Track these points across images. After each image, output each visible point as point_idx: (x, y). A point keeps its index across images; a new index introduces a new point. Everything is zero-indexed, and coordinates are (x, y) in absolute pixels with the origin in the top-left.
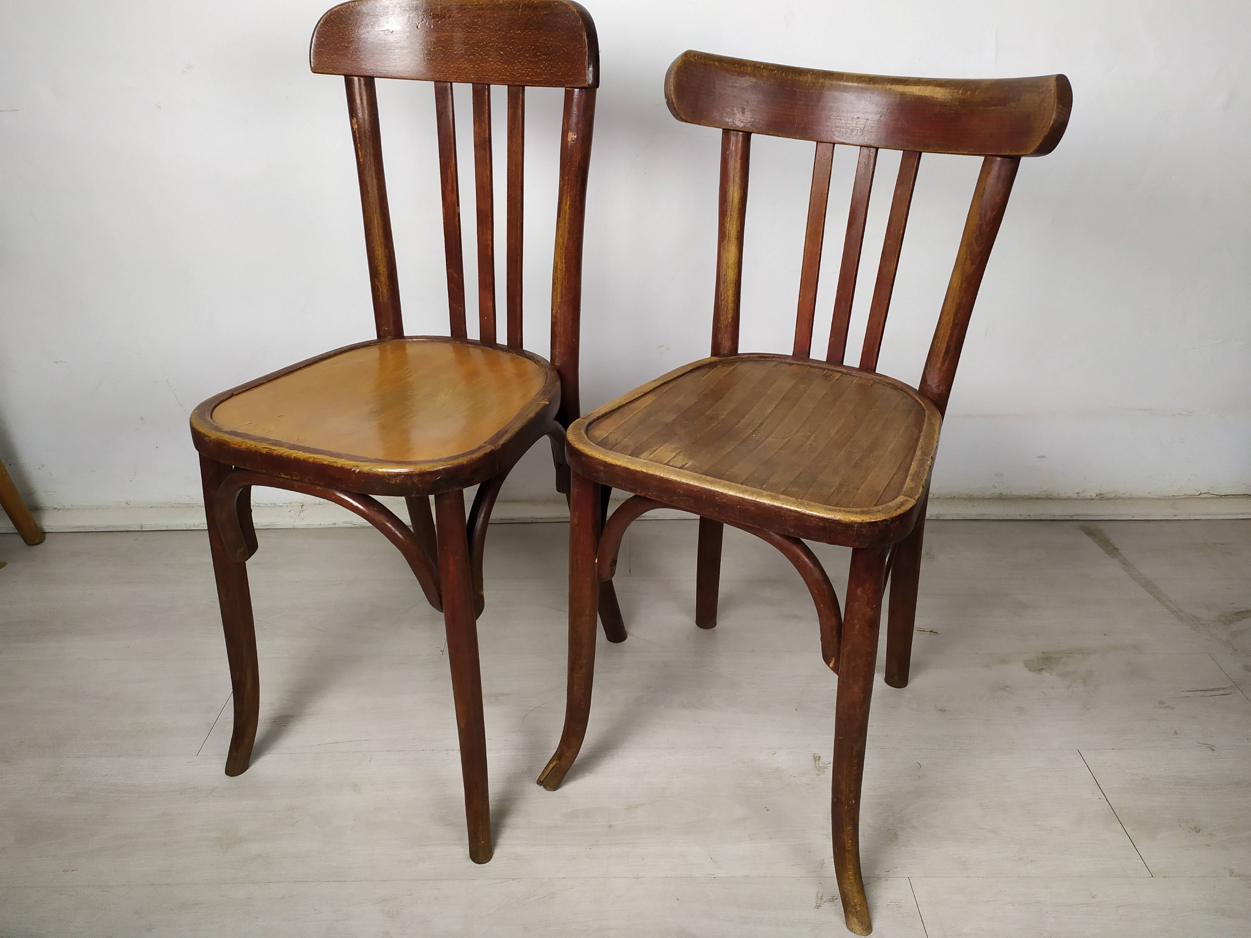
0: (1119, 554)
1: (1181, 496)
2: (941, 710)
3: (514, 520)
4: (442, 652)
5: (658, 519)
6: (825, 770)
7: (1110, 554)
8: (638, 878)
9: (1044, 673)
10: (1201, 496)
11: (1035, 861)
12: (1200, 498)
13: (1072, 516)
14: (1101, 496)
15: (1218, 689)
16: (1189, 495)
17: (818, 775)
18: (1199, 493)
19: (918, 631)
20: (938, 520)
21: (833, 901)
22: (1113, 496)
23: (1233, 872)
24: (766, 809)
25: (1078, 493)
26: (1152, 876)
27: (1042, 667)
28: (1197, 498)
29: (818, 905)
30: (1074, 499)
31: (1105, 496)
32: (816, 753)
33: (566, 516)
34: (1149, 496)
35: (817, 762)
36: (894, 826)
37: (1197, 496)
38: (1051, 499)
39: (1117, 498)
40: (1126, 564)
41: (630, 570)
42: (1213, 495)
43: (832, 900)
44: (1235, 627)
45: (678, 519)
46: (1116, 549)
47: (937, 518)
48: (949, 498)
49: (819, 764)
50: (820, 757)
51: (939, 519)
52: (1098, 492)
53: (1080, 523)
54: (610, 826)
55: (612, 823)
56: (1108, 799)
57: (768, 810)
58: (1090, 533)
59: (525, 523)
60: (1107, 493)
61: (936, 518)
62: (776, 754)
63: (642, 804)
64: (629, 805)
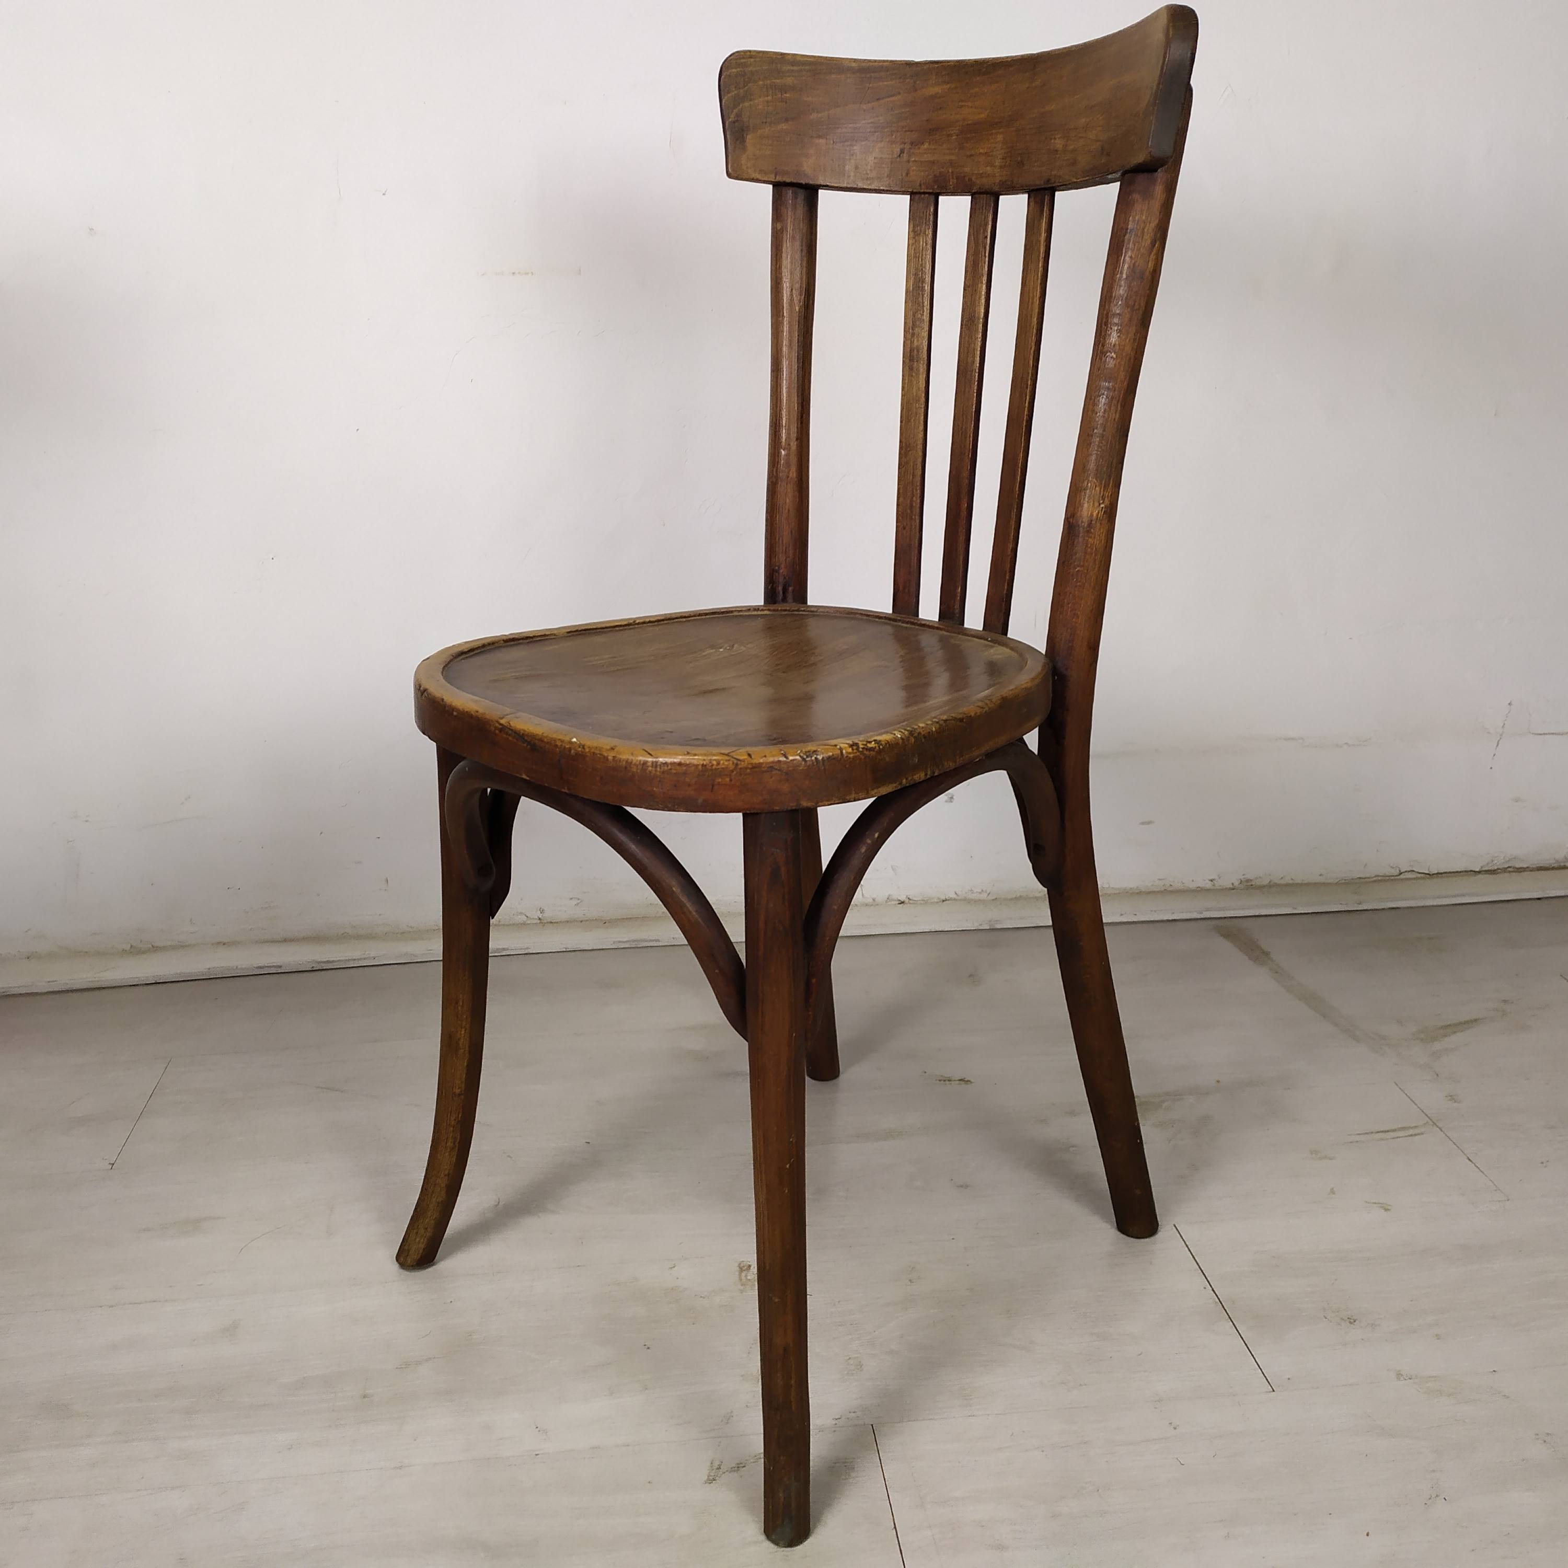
0: (1270, 959)
1: (1372, 878)
2: (962, 1186)
3: (280, 967)
5: (531, 952)
7: (1255, 960)
8: (400, 1468)
10: (1402, 876)
11: (1085, 1385)
12: (1399, 879)
13: (1203, 914)
14: (1247, 883)
15: (1403, 1129)
16: (1383, 876)
17: (742, 1291)
18: (1397, 872)
19: (940, 1080)
20: (993, 929)
21: (738, 1470)
22: (1266, 882)
23: (1402, 1375)
24: (646, 1347)
25: (1212, 881)
26: (1274, 1391)
28: (1395, 879)
29: (710, 1478)
30: (1208, 890)
31: (1253, 883)
32: (743, 1261)
33: (371, 955)
34: (1321, 880)
35: (743, 1274)
36: (860, 1353)
37: (1397, 877)
38: (1171, 892)
39: (1272, 885)
40: (1279, 973)
42: (1420, 873)
43: (736, 1468)
44: (1437, 1046)
45: (564, 950)
46: (1266, 954)
47: (990, 926)
48: (1012, 899)
49: (746, 1276)
50: (750, 1266)
51: (994, 927)
52: (1242, 878)
53: (1216, 922)
54: (365, 1397)
55: (368, 1392)
56: (1214, 1289)
57: (648, 1348)
58: (1228, 934)
59: (300, 971)
60: (1256, 878)
61: (988, 928)
62: (675, 1268)
63: (427, 1360)
64: (405, 1362)
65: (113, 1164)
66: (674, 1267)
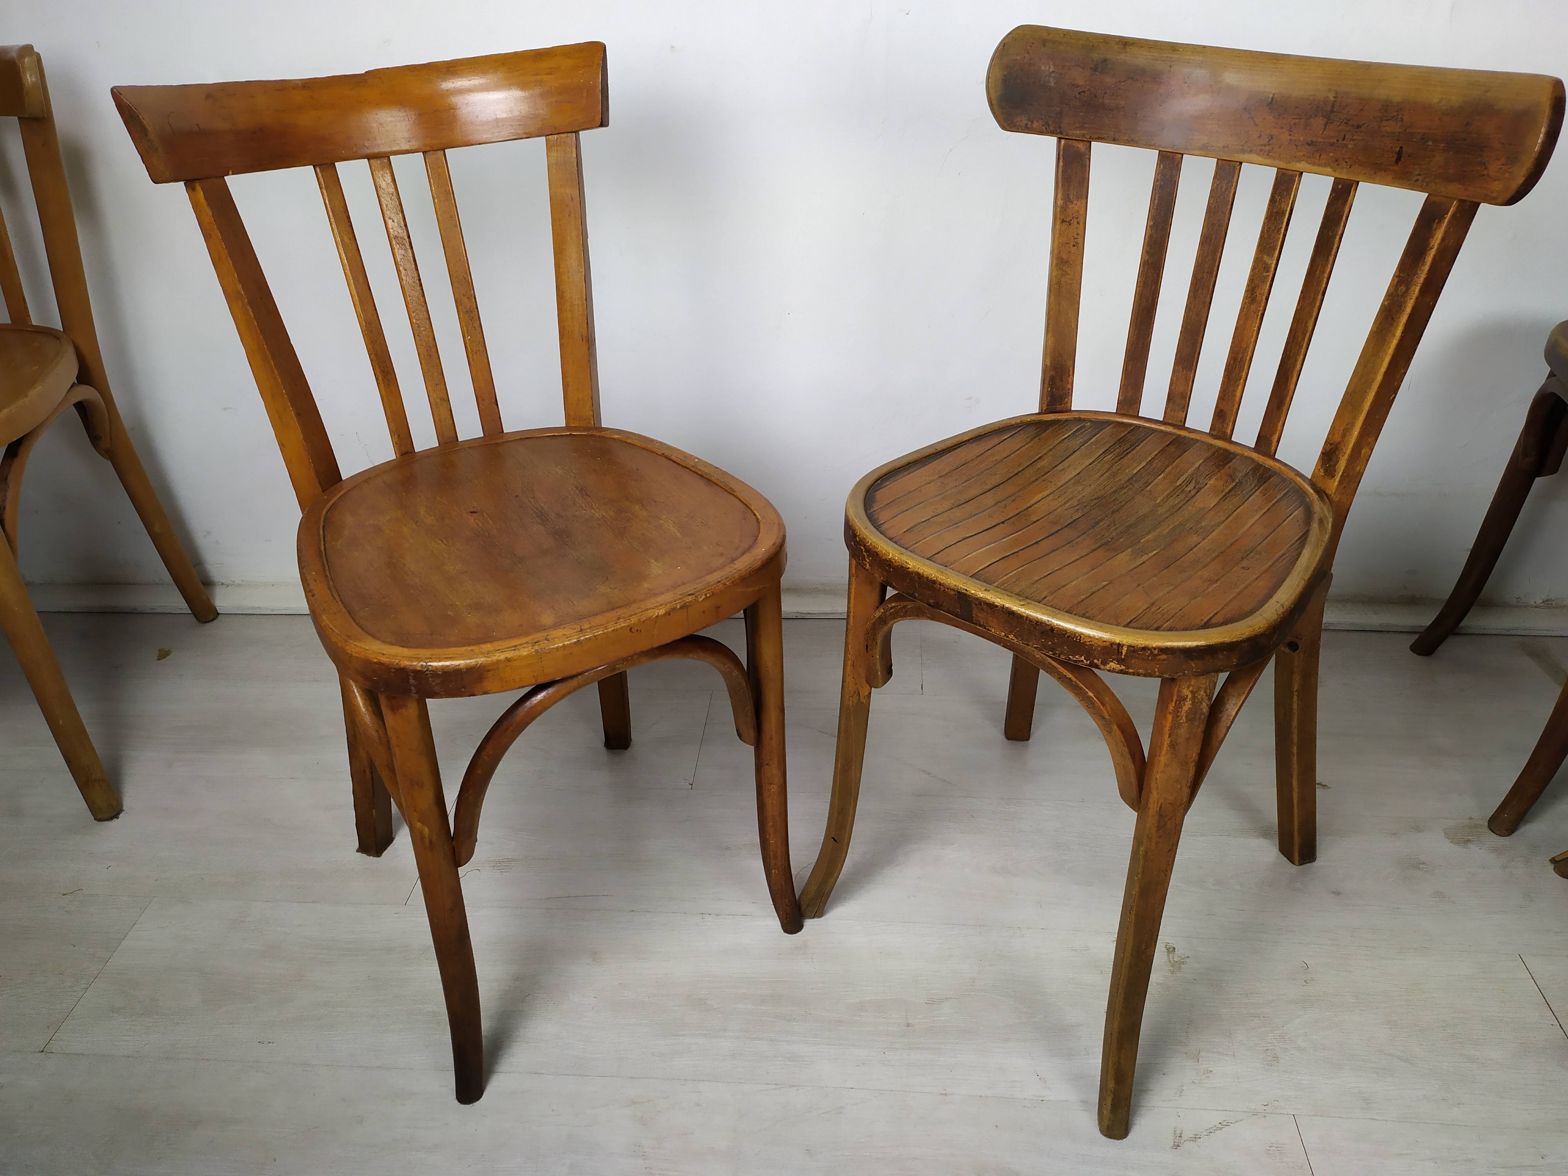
6: (1183, 966)
8: (945, 1095)
9: (1472, 847)
11: (1463, 1104)
13: (1509, 630)
14: (1548, 603)
17: (1173, 972)
20: (1339, 630)
21: (1196, 1141)
25: (1517, 599)
27: (1469, 838)
29: (1176, 1144)
31: (1553, 603)
32: (1169, 943)
35: (1171, 955)
36: (1273, 1046)
41: (922, 686)
43: (1194, 1139)
47: (1337, 627)
49: (1173, 958)
50: (1174, 948)
51: (1339, 628)
52: (1545, 598)
53: (1520, 640)
54: (908, 1025)
55: (910, 1021)
58: (1534, 654)
60: (1558, 599)
63: (947, 999)
64: (930, 999)
65: (692, 785)
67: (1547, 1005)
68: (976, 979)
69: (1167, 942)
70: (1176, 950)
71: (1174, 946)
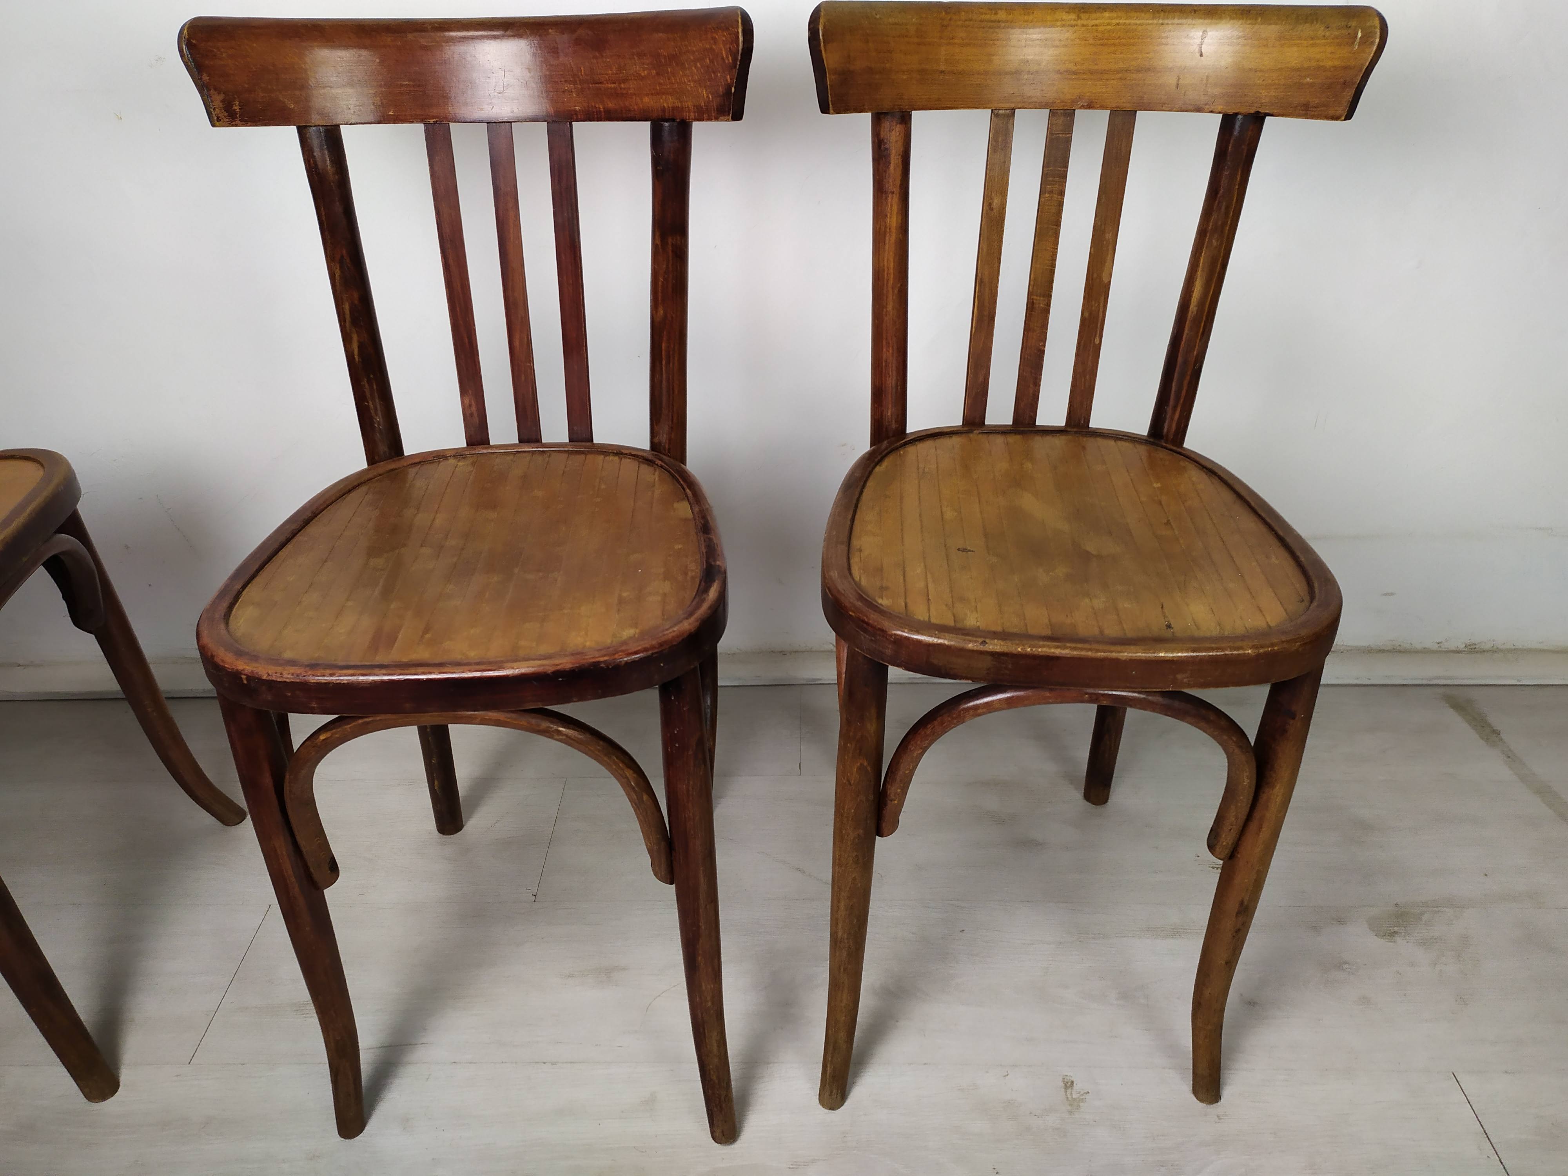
0: (1501, 740)
2: (1250, 1003)
4: (534, 897)
6: (1081, 1104)
7: (1487, 740)
9: (1398, 939)
13: (1430, 679)
14: (1472, 647)
17: (1070, 1113)
19: (1213, 868)
22: (1489, 646)
25: (1438, 643)
27: (1396, 929)
30: (1434, 652)
31: (1477, 647)
32: (1067, 1076)
35: (1069, 1091)
38: (1400, 652)
39: (1495, 651)
40: (1510, 757)
46: (1496, 733)
49: (1071, 1094)
50: (1072, 1082)
52: (1468, 642)
53: (1443, 690)
57: (997, 1173)
58: (1458, 706)
60: (1480, 642)
62: (1009, 1076)
63: (814, 1161)
64: (795, 1162)
66: (1007, 1075)
67: (1485, 1136)
68: (847, 1134)
69: (1064, 1074)
70: (1075, 1085)
71: (1072, 1079)
